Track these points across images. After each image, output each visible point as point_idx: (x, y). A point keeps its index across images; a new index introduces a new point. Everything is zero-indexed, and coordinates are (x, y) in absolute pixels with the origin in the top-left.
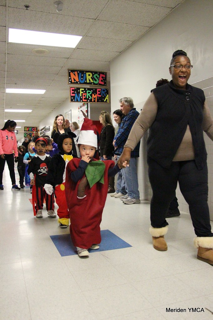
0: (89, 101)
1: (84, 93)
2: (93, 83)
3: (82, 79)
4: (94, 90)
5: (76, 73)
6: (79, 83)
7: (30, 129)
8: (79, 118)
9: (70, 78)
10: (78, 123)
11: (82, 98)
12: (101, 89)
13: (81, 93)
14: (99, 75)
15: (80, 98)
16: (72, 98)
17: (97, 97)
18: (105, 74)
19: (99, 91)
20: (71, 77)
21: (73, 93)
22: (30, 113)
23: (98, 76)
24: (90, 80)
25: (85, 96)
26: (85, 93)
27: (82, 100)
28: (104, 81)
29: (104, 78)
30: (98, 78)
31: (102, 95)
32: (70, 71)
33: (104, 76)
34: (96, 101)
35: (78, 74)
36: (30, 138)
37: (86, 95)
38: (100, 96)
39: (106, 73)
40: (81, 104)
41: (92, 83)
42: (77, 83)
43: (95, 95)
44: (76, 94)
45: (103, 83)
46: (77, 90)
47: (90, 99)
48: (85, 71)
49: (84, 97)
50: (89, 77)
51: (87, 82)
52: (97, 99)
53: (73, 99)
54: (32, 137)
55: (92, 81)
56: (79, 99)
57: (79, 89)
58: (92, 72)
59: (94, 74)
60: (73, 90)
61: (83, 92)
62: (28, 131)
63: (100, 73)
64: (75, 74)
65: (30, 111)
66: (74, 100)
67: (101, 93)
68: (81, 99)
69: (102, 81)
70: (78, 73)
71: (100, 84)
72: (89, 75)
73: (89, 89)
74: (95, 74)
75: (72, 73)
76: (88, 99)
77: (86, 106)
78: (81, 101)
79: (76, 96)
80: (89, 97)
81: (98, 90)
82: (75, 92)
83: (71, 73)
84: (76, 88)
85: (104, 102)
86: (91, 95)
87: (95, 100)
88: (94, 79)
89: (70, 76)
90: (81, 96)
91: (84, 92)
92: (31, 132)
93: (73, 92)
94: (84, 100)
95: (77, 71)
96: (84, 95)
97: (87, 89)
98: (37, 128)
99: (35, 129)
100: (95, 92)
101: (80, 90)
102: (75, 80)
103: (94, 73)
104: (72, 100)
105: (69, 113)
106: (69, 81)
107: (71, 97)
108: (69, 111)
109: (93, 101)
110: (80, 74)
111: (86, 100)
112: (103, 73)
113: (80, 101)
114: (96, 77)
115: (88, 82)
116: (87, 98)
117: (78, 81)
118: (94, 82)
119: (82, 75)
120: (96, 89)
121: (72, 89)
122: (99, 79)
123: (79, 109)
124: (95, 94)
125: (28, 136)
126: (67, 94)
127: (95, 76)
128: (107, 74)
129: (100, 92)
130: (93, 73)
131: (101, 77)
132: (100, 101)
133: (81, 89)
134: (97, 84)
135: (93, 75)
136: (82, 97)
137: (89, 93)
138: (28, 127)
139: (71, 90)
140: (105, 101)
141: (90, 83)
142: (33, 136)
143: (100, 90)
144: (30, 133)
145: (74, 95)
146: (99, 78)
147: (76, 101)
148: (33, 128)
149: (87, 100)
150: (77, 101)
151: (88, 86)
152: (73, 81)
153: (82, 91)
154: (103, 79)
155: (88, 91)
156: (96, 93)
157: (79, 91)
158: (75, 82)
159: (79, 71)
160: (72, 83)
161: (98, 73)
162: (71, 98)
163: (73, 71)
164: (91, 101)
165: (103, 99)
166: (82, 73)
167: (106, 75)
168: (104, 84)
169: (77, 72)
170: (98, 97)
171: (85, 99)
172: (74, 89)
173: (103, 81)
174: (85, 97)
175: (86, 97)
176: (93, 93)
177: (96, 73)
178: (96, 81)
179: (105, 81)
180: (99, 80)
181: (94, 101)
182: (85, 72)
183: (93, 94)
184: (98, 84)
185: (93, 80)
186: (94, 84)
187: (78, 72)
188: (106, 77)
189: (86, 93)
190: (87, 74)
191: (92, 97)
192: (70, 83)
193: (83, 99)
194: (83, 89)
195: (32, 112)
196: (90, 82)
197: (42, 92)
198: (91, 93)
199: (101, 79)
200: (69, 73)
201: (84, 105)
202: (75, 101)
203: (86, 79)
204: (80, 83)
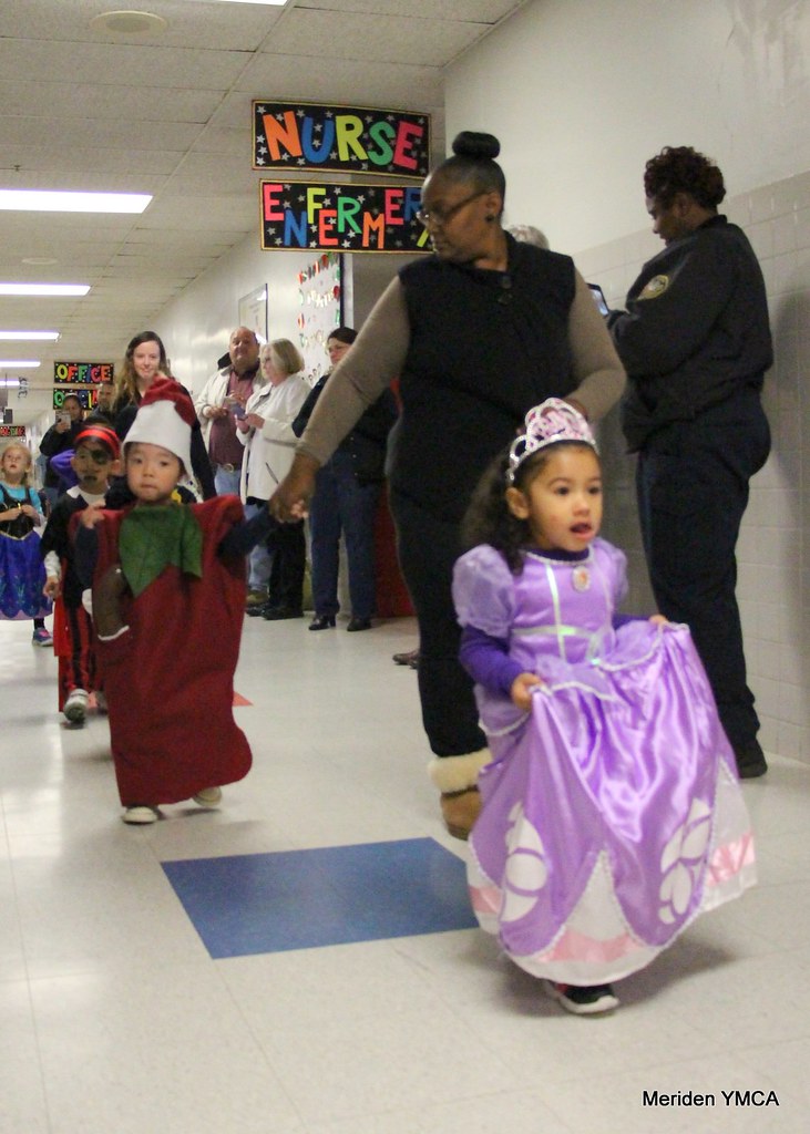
0: (346, 244)
1: (324, 208)
2: (369, 161)
3: (316, 143)
4: (372, 193)
5: (289, 117)
6: (301, 162)
7: (81, 374)
8: (302, 321)
9: (261, 139)
10: (296, 343)
11: (317, 233)
12: (404, 189)
13: (312, 206)
14: (395, 126)
15: (309, 231)
16: (272, 231)
17: (386, 226)
18: (421, 121)
19: (394, 200)
20: (264, 136)
21: (274, 209)
22: (79, 300)
23: (390, 133)
24: (351, 152)
25: (332, 221)
26: (329, 208)
27: (318, 241)
28: (419, 154)
29: (418, 141)
30: (387, 140)
31: (407, 215)
32: (261, 110)
33: (418, 131)
34: (381, 245)
35: (299, 122)
36: (77, 411)
37: (337, 218)
38: (399, 221)
39: (426, 118)
40: (313, 256)
41: (364, 161)
42: (293, 161)
43: (374, 218)
44: (289, 213)
45: (412, 164)
46: (291, 197)
47: (352, 234)
48: (332, 109)
49: (324, 228)
50: (347, 137)
51: (338, 157)
52: (386, 233)
53: (276, 236)
54: (87, 409)
55: (361, 154)
56: (301, 236)
57: (301, 189)
58: (360, 114)
59: (372, 124)
60: (274, 195)
61: (319, 206)
62: (73, 381)
63: (399, 118)
64: (283, 124)
65: (81, 290)
66: (278, 241)
67: (403, 206)
68: (312, 236)
69: (407, 153)
70: (297, 118)
71: (399, 169)
72: (350, 127)
73: (349, 191)
74: (376, 121)
75: (270, 116)
76: (342, 237)
77: (335, 268)
78: (313, 244)
79: (290, 222)
80: (348, 227)
81: (389, 194)
82: (287, 204)
83: (269, 120)
84: (288, 187)
85: (419, 249)
86: (359, 218)
87: (376, 241)
88: (370, 146)
89: (260, 130)
90: (311, 220)
91: (327, 202)
92: (85, 386)
93: (276, 203)
94: (323, 241)
95: (294, 108)
96: (327, 220)
97: (338, 191)
98: (112, 369)
99: (103, 373)
100: (375, 202)
101: (305, 194)
102: (282, 149)
103: (370, 116)
104: (269, 242)
105: (259, 299)
106: (258, 155)
107: (268, 224)
108: (258, 291)
109: (366, 243)
110: (309, 122)
111: (334, 242)
112: (412, 119)
113: (308, 246)
114: (382, 133)
115: (344, 156)
116: (341, 229)
117: (295, 151)
118: (374, 157)
119: (318, 128)
120: (381, 191)
121: (269, 189)
122: (393, 142)
123: (302, 279)
124: (376, 211)
125: (71, 403)
126: (249, 212)
127: (374, 132)
128: (433, 124)
129: (401, 202)
130: (369, 119)
131: (403, 135)
132: (399, 243)
133: (311, 192)
134: (383, 168)
135: (367, 127)
136: (314, 228)
137: (348, 207)
138: (72, 364)
139: (268, 196)
140: (421, 243)
141: (354, 164)
142: (95, 406)
143: (400, 194)
144: (79, 391)
145: (279, 217)
146: (396, 139)
147: (287, 242)
148: (94, 365)
149: (341, 241)
150: (295, 244)
151: (344, 178)
152: (275, 156)
153: (318, 199)
154: (415, 147)
155: (342, 201)
156: (383, 210)
157: (301, 199)
158: (285, 157)
159: (302, 107)
160: (269, 161)
161: (390, 118)
162: (266, 234)
163: (275, 109)
164: (356, 243)
165: (413, 237)
166: (317, 117)
167: (426, 127)
168: (419, 166)
169: (296, 112)
170: (391, 226)
171: (329, 235)
172: (279, 189)
173: (414, 154)
174: (330, 228)
175: (335, 226)
176: (365, 207)
177: (379, 116)
178: (380, 151)
179: (423, 155)
180: (393, 148)
181: (373, 246)
182: (329, 114)
183: (367, 216)
184: (391, 168)
185: (366, 150)
186: (372, 166)
187: (301, 114)
188: (425, 139)
189: (334, 206)
190: (341, 121)
191: (362, 228)
192: (261, 161)
193: (322, 235)
194: (322, 192)
195: (90, 294)
196: (354, 158)
197: (133, 203)
198: (357, 208)
199: (403, 144)
200: (259, 119)
201: (324, 261)
202: (282, 246)
203: (335, 147)
204: (309, 164)
